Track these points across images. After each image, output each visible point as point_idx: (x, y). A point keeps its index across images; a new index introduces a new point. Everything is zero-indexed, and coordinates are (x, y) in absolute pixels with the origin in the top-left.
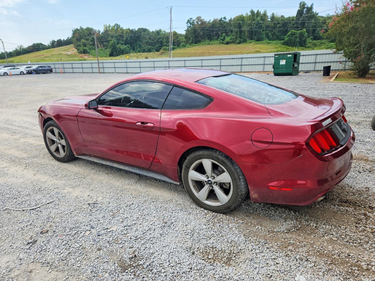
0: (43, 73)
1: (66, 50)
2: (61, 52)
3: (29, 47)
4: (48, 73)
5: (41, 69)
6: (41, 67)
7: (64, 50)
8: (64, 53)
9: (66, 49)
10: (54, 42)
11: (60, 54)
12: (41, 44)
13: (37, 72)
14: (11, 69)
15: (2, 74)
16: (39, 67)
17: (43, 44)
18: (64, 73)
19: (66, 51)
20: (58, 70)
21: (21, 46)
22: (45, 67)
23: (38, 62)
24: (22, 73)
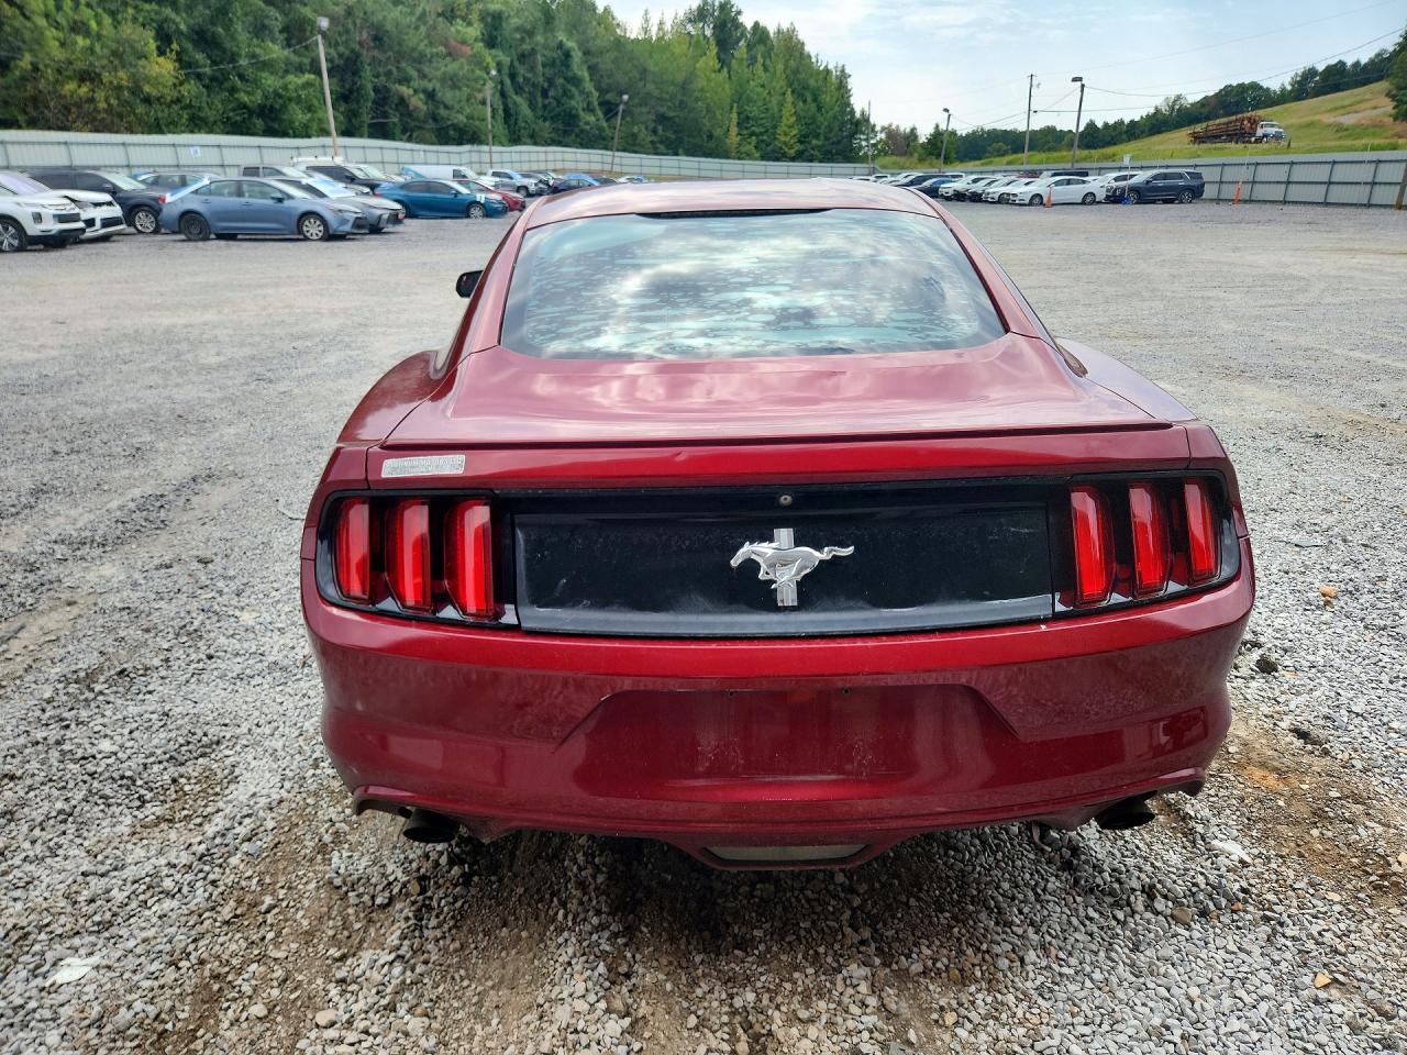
0: (1166, 202)
1: (1344, 107)
2: (1317, 117)
3: (1205, 102)
4: (1181, 202)
5: (1161, 183)
6: (1165, 176)
7: (1336, 109)
8: (1327, 119)
9: (1347, 102)
10: (1310, 73)
11: (1310, 125)
12: (1255, 86)
13: (1144, 195)
14: (1057, 183)
15: (1027, 201)
16: (1155, 177)
17: (1261, 87)
18: (1246, 201)
19: (1342, 111)
20: (1228, 191)
21: (1179, 97)
22: (1181, 176)
23: (1199, 156)
24: (1089, 200)
